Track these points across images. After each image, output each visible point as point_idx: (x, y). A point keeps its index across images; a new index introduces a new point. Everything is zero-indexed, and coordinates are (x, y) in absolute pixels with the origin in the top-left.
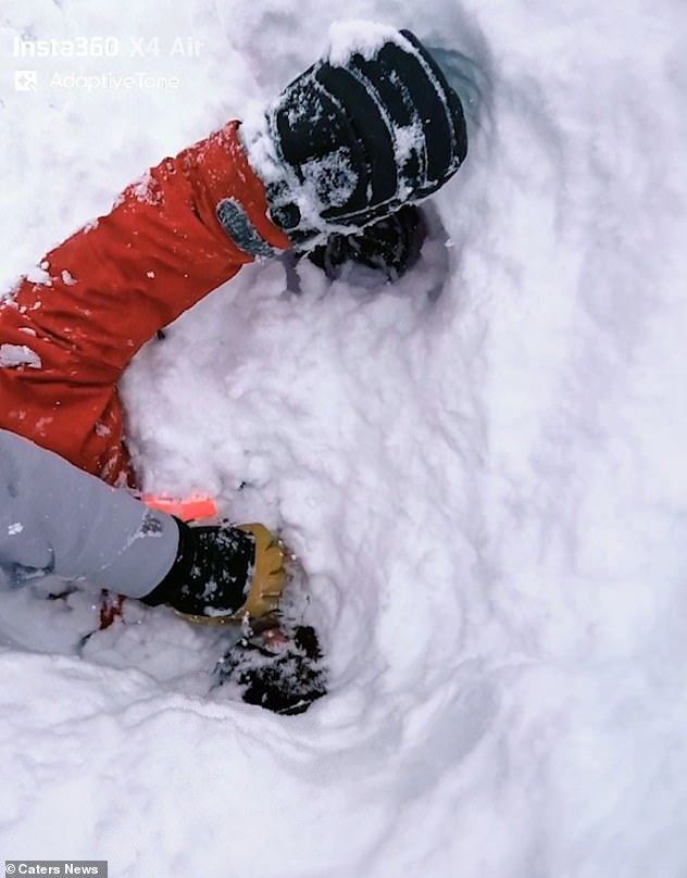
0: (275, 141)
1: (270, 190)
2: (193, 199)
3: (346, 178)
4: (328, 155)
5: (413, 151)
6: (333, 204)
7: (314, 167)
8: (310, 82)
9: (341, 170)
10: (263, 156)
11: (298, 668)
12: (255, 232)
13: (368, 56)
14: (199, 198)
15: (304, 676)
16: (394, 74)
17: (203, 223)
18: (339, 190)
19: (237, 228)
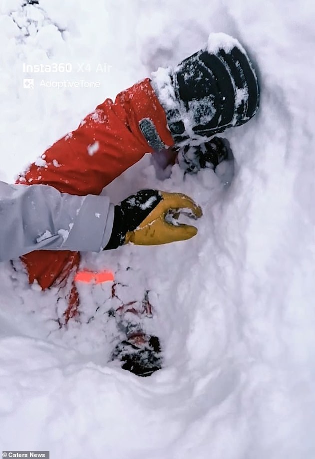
0: (175, 88)
1: (169, 114)
2: (126, 118)
3: (210, 110)
4: (203, 98)
5: (243, 101)
6: (201, 123)
7: (195, 104)
8: (196, 60)
9: (209, 106)
10: (167, 96)
11: (149, 355)
12: (158, 136)
13: (227, 51)
14: (130, 117)
15: (151, 360)
16: (238, 62)
17: (131, 131)
18: (206, 117)
19: (150, 134)
